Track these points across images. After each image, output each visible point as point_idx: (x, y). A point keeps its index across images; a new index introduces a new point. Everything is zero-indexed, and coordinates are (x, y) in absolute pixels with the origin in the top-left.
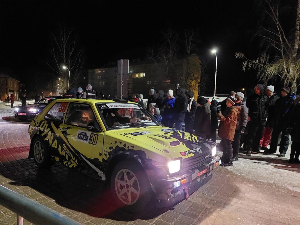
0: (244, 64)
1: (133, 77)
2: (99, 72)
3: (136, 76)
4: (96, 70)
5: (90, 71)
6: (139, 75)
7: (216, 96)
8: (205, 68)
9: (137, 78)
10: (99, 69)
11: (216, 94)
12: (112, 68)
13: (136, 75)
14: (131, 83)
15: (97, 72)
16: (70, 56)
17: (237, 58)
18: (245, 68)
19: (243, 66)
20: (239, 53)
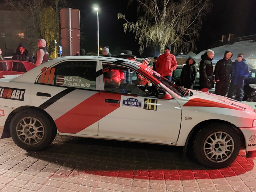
11: (99, 54)
17: (119, 19)
18: (126, 30)
19: (124, 27)
20: (120, 14)
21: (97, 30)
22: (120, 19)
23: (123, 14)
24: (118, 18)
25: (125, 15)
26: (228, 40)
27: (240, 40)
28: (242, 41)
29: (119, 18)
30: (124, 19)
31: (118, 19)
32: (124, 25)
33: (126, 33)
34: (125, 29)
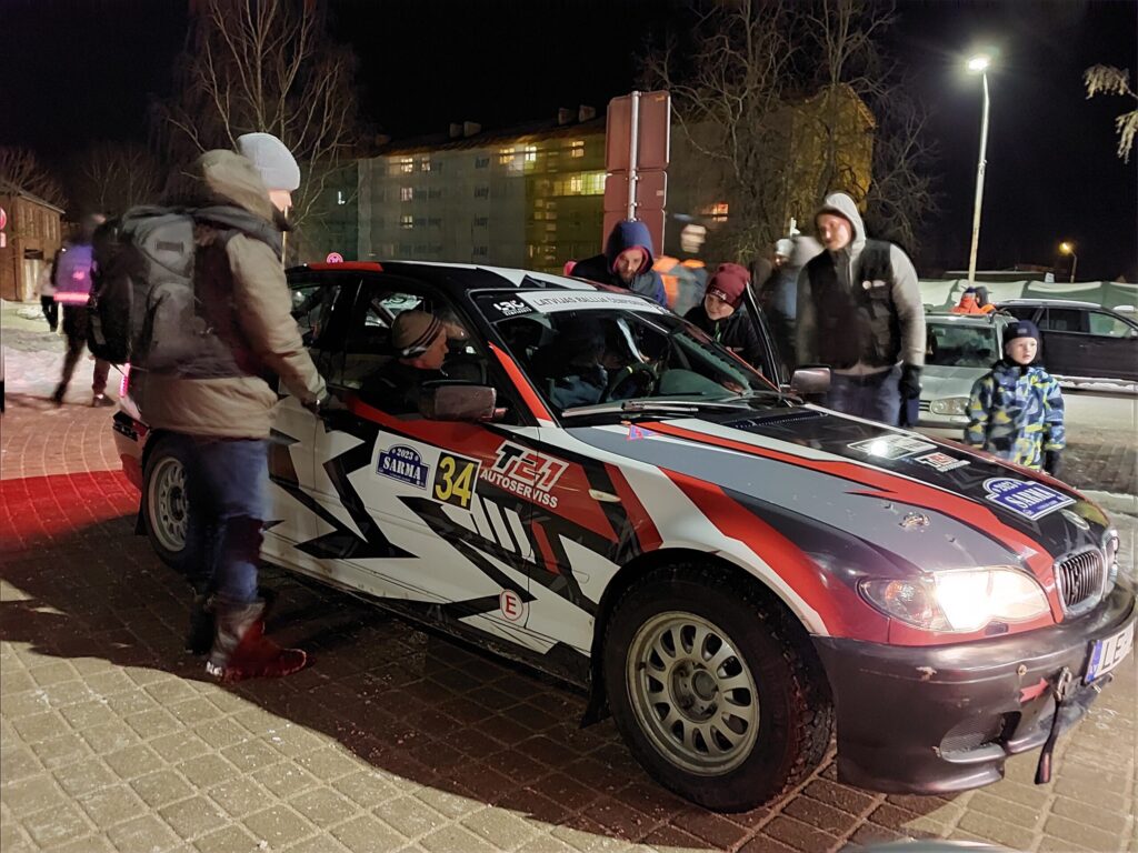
0: (1124, 125)
1: (556, 194)
2: (408, 169)
3: (573, 188)
4: (394, 159)
5: (365, 165)
6: (586, 183)
7: (977, 278)
8: (914, 149)
9: (578, 196)
10: (408, 154)
11: (977, 269)
12: (466, 152)
13: (573, 182)
14: (550, 221)
15: (395, 171)
16: (284, 95)
17: (1095, 93)
18: (1129, 146)
19: (1121, 134)
20: (1102, 71)
21: (977, 161)
22: (1097, 93)
23: (1121, 68)
24: (1088, 94)
25: (1127, 70)
29: (1092, 89)
30: (1121, 92)
31: (1091, 95)
32: (1121, 120)
33: (1126, 162)
34: (1124, 139)
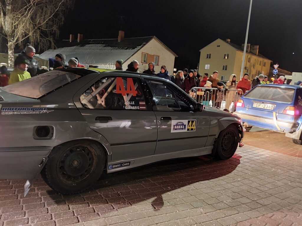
26: (77, 41)
27: (91, 42)
28: (93, 44)
